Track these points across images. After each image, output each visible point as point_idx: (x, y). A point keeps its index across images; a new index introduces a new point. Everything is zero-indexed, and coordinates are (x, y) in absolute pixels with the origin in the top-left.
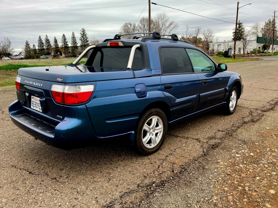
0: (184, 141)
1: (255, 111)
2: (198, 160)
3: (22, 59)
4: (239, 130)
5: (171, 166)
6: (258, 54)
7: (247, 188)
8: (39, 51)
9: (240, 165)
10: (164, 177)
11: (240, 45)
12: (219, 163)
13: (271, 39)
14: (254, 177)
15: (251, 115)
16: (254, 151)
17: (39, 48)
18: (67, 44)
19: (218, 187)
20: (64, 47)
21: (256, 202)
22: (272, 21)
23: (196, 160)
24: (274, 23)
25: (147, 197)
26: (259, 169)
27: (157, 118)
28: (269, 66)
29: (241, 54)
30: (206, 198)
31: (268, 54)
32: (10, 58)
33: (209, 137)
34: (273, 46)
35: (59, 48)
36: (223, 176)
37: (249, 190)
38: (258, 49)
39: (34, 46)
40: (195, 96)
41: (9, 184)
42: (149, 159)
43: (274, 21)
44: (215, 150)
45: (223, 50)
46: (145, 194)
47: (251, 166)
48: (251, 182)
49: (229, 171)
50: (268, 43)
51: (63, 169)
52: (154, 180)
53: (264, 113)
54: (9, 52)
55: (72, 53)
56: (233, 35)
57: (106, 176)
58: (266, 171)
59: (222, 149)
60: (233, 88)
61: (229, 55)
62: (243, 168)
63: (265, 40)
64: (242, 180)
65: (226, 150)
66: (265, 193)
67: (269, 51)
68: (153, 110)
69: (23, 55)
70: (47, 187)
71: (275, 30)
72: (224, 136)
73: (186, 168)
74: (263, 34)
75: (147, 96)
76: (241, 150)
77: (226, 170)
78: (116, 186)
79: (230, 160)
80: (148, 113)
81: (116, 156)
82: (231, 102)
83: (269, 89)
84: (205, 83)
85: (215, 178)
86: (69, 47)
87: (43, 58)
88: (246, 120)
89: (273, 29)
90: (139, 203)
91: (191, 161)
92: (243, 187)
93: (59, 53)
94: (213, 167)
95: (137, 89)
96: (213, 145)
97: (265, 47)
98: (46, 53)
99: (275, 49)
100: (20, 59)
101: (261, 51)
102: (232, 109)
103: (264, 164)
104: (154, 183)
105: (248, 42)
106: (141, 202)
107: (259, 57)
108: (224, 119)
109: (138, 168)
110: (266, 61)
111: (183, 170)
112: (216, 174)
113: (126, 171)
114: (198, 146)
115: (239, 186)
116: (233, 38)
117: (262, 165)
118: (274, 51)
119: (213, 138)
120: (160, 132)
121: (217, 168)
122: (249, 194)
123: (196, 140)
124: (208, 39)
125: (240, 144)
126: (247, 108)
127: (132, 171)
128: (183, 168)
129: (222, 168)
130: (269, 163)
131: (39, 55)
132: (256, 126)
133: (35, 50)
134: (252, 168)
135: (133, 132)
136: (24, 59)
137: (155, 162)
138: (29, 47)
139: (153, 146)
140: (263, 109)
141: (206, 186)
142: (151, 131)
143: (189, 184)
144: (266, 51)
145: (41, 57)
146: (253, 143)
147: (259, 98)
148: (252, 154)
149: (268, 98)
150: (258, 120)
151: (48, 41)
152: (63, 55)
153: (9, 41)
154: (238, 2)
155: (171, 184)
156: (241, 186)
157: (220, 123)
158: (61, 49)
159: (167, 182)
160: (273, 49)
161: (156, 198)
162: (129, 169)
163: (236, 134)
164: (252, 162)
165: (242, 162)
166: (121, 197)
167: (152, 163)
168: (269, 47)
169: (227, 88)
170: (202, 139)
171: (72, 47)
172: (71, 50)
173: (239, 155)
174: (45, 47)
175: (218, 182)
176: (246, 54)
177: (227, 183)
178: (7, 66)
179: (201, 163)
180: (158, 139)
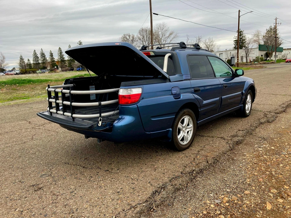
0: (210, 139)
1: (268, 113)
2: (226, 153)
3: (17, 74)
4: (257, 130)
5: (205, 158)
6: (261, 62)
7: (273, 173)
8: (34, 66)
9: (264, 157)
10: (202, 166)
11: (243, 53)
12: (245, 155)
13: (273, 46)
14: (278, 165)
15: (266, 116)
16: (274, 145)
17: (34, 63)
18: (64, 58)
19: (249, 173)
20: (60, 60)
21: (283, 181)
22: (273, 28)
23: (225, 154)
24: (276, 30)
25: (191, 181)
26: (282, 158)
27: (188, 118)
28: (274, 74)
29: (244, 63)
30: (241, 180)
31: (271, 62)
32: (5, 73)
33: (232, 135)
34: (276, 53)
35: (55, 61)
36: (251, 165)
37: (276, 174)
38: (260, 57)
39: (29, 60)
40: (218, 98)
41: (70, 176)
42: (184, 154)
43: (276, 28)
44: (239, 145)
45: (226, 59)
46: (189, 178)
47: (274, 156)
48: (276, 168)
49: (255, 161)
50: (271, 50)
51: (111, 164)
52: (194, 169)
53: (277, 115)
54: (3, 67)
55: (69, 66)
56: (234, 43)
57: (151, 167)
58: (287, 160)
59: (245, 144)
60: (249, 92)
61: (232, 63)
62: (267, 158)
63: (267, 47)
64: (268, 167)
65: (249, 145)
66: (289, 176)
67: (272, 59)
68: (185, 110)
69: (18, 70)
70: (104, 177)
71: (277, 38)
72: (245, 135)
73: (218, 159)
74: (264, 42)
75: (181, 97)
76: (263, 145)
77: (252, 160)
78: (163, 174)
79: (254, 153)
80: (182, 113)
81: (153, 153)
82: (247, 105)
83: (278, 94)
84: (225, 87)
85: (244, 166)
86: (65, 60)
87: (39, 73)
88: (262, 121)
89: (275, 36)
90: (186, 185)
91: (221, 154)
92: (270, 172)
93: (55, 67)
94: (241, 158)
95: (173, 92)
96: (237, 142)
97: (267, 55)
98: (41, 67)
99: (278, 56)
100: (15, 74)
101: (264, 59)
102: (248, 112)
103: (284, 155)
104: (194, 171)
105: (250, 50)
106: (188, 184)
107: (262, 65)
108: (241, 120)
109: (177, 160)
110: (270, 68)
111: (216, 161)
112: (244, 163)
113: (167, 163)
114: (223, 143)
115: (267, 171)
116: (234, 46)
117: (283, 155)
118: (277, 59)
119: (235, 136)
120: (191, 130)
121: (245, 159)
122: (276, 177)
123: (221, 138)
124: (210, 48)
125: (261, 141)
126: (261, 111)
127: (173, 163)
128: (216, 160)
129: (249, 159)
130: (289, 154)
131: (35, 69)
132: (272, 126)
133: (30, 65)
134: (275, 158)
135: (171, 129)
136: (19, 74)
137: (190, 156)
138: (24, 62)
139: (185, 143)
140: (276, 111)
141: (238, 172)
142: (184, 129)
143: (223, 171)
144: (268, 58)
145: (38, 72)
146: (272, 139)
147: (270, 102)
148: (273, 148)
149: (279, 102)
150: (273, 121)
151: (43, 55)
152: (60, 69)
153: (3, 56)
154: (239, 10)
155: (208, 171)
156: (268, 171)
157: (239, 124)
158: (57, 63)
159: (205, 170)
160: (276, 57)
161: (198, 181)
162: (169, 161)
163: (255, 133)
164: (274, 154)
165: (265, 154)
166: (170, 181)
167: (187, 157)
168: (272, 54)
169: (244, 92)
170: (226, 138)
171: (69, 60)
172: (67, 63)
173: (262, 149)
174: (40, 62)
175: (247, 169)
176: (249, 62)
177: (256, 170)
178: (12, 80)
179: (229, 155)
180: (189, 137)
